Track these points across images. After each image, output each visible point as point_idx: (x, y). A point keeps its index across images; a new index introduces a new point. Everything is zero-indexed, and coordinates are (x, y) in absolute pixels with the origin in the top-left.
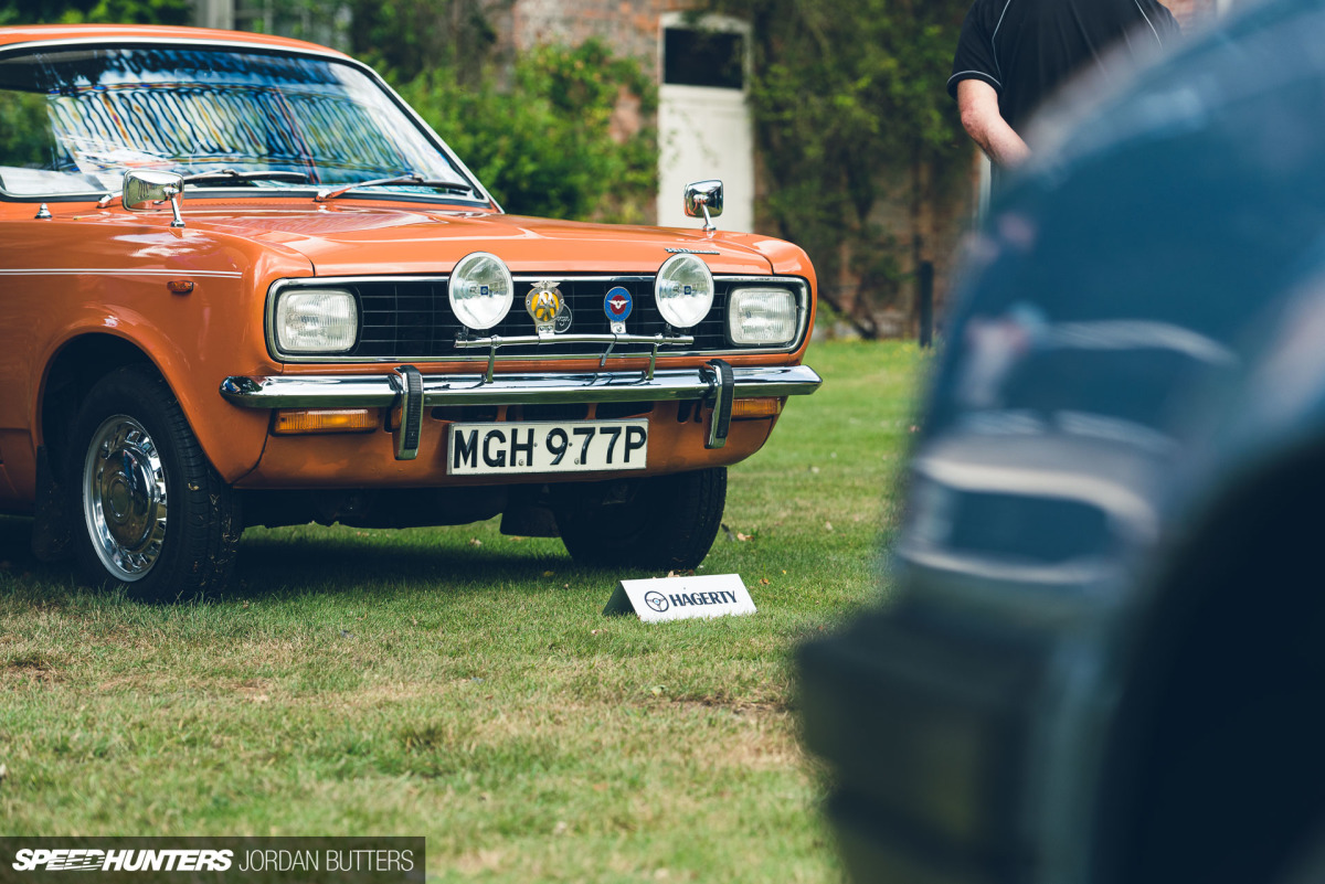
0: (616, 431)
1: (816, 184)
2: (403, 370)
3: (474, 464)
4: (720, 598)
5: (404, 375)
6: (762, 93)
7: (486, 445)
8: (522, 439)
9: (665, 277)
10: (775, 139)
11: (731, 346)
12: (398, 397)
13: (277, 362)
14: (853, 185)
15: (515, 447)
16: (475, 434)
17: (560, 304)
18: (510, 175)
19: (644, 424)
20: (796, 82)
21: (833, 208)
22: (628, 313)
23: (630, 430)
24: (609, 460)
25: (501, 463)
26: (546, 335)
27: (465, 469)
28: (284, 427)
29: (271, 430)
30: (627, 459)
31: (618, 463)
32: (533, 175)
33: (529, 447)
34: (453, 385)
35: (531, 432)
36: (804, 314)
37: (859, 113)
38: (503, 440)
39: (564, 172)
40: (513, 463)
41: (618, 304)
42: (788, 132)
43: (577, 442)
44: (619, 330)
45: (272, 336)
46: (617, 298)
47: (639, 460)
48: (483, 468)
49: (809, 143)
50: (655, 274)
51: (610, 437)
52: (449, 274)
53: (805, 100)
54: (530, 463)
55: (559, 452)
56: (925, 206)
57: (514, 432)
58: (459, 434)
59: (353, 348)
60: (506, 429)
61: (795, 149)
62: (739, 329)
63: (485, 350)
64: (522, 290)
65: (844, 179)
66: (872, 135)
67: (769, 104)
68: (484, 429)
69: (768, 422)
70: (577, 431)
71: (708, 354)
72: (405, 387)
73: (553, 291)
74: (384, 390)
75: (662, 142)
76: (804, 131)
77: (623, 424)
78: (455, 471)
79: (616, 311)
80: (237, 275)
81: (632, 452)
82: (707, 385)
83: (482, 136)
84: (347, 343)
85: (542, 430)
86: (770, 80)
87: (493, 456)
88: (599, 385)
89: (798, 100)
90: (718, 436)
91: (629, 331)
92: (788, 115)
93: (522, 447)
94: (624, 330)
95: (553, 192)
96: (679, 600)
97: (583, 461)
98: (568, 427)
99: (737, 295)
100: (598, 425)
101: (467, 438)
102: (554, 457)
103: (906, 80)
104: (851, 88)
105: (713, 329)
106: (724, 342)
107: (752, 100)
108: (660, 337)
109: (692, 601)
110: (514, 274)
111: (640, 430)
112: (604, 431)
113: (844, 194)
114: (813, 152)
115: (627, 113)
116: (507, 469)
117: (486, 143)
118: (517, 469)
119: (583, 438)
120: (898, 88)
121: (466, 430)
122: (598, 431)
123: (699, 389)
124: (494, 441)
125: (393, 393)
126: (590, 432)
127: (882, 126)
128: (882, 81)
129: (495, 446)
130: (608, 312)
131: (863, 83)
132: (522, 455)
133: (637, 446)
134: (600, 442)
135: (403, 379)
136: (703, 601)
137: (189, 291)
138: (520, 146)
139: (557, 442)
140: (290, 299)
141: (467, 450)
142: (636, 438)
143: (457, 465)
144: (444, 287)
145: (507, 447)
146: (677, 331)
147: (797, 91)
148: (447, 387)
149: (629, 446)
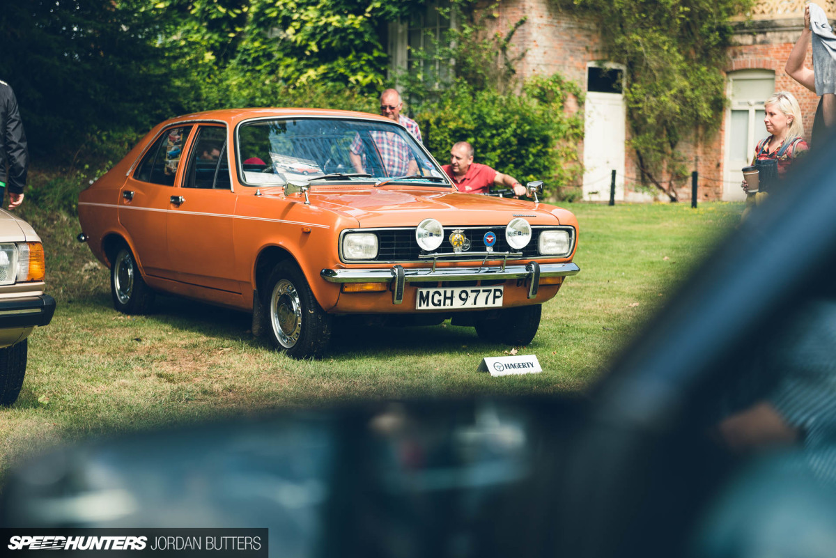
0: (490, 291)
1: (653, 134)
2: (397, 267)
3: (428, 305)
4: (527, 365)
5: (397, 269)
6: (630, 95)
7: (433, 296)
8: (449, 295)
9: (511, 226)
10: (635, 115)
11: (541, 255)
12: (394, 278)
13: (344, 263)
14: (669, 134)
15: (445, 298)
16: (428, 293)
17: (464, 239)
18: (519, 131)
19: (502, 288)
20: (644, 91)
21: (660, 145)
22: (494, 243)
23: (495, 291)
24: (486, 303)
25: (440, 305)
26: (458, 252)
27: (424, 307)
28: (347, 290)
29: (342, 291)
30: (494, 303)
31: (490, 304)
32: (530, 131)
33: (451, 298)
34: (419, 273)
35: (452, 292)
36: (573, 242)
37: (671, 104)
38: (440, 295)
39: (543, 129)
40: (444, 305)
41: (490, 239)
42: (640, 112)
43: (472, 295)
44: (490, 250)
45: (341, 253)
46: (490, 237)
47: (499, 303)
48: (431, 307)
49: (649, 117)
50: (506, 226)
51: (486, 294)
52: (416, 227)
53: (648, 99)
54: (452, 304)
55: (465, 300)
56: (699, 144)
57: (445, 292)
58: (421, 293)
59: (376, 258)
60: (442, 291)
61: (643, 118)
62: (544, 248)
63: (432, 259)
64: (448, 233)
65: (665, 132)
66: (677, 114)
67: (632, 100)
68: (432, 291)
69: (557, 286)
70: (472, 291)
71: (529, 259)
72: (397, 273)
73: (461, 234)
74: (389, 275)
75: (586, 117)
76: (647, 112)
77: (492, 288)
78: (419, 308)
79: (489, 242)
80: (328, 227)
81: (496, 300)
82: (528, 272)
83: (508, 115)
84: (374, 255)
85: (457, 291)
86: (633, 90)
87: (436, 302)
88: (482, 273)
89: (645, 99)
90: (533, 294)
91: (494, 251)
92: (640, 105)
93: (448, 298)
94: (492, 250)
95: (537, 139)
96: (508, 366)
97: (475, 304)
98: (468, 290)
99: (544, 234)
100: (481, 289)
101: (424, 294)
102: (463, 302)
103: (693, 90)
104: (668, 93)
105: (532, 249)
106: (538, 254)
107: (626, 98)
108: (507, 253)
109: (514, 367)
110: (444, 226)
111: (500, 290)
112: (484, 291)
113: (665, 139)
114: (650, 121)
115: (571, 103)
116: (442, 307)
117: (509, 118)
118: (446, 307)
119: (475, 294)
120: (689, 93)
121: (424, 291)
122: (481, 291)
123: (525, 274)
124: (437, 296)
125: (392, 276)
126: (478, 291)
127: (681, 110)
128: (682, 91)
129: (437, 297)
130: (485, 242)
131: (673, 92)
132: (448, 301)
133: (499, 297)
134: (482, 296)
135: (396, 271)
136: (519, 367)
137: (309, 232)
138: (524, 119)
139: (464, 296)
140: (349, 237)
141: (424, 299)
142: (498, 294)
143: (420, 305)
144: (414, 232)
145: (442, 298)
146: (515, 251)
147: (644, 95)
148: (417, 274)
149: (495, 297)
